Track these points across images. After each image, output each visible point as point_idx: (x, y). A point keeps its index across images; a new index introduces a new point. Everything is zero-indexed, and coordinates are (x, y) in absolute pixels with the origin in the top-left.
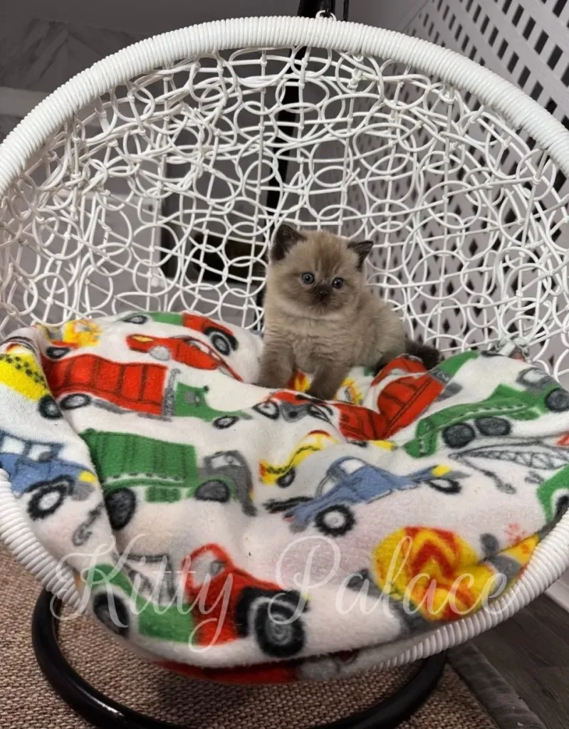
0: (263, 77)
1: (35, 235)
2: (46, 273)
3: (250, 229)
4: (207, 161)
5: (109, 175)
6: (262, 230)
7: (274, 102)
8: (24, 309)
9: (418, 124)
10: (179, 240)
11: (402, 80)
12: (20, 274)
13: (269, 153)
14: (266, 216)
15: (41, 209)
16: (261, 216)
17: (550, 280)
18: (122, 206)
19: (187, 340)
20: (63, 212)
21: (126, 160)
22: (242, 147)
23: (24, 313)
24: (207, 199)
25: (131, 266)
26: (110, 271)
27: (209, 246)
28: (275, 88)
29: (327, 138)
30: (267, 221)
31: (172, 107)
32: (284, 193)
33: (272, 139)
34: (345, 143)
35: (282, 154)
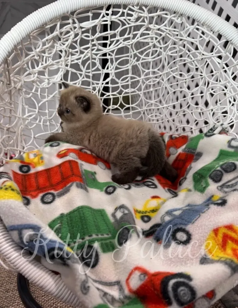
0: (91, 21)
4: (67, 65)
5: (24, 81)
6: (94, 92)
7: (96, 33)
9: (164, 34)
11: (156, 15)
13: (94, 56)
14: (95, 85)
16: (93, 86)
17: (232, 98)
18: (31, 94)
21: (31, 72)
22: (82, 56)
24: (69, 82)
25: (40, 121)
26: (31, 126)
28: (96, 26)
29: (121, 46)
30: (96, 88)
31: (49, 43)
32: (103, 73)
33: (95, 50)
34: (129, 47)
35: (100, 56)
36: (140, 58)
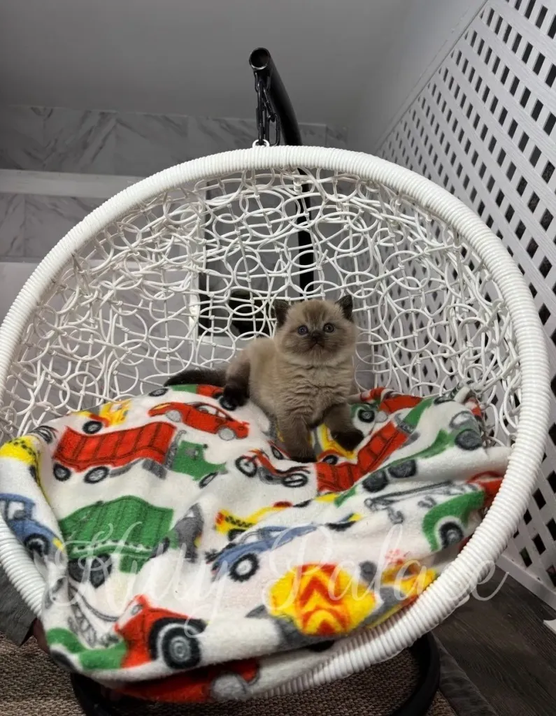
0: (225, 196)
1: (62, 346)
3: (249, 310)
5: (118, 290)
6: (259, 309)
7: (242, 212)
8: (60, 403)
9: (360, 210)
12: (52, 378)
13: (250, 250)
14: (260, 298)
16: (256, 298)
18: (135, 310)
20: (84, 325)
21: (129, 277)
22: (226, 249)
23: (60, 406)
24: (207, 292)
25: (152, 355)
26: (135, 362)
27: (217, 328)
28: (238, 201)
29: (293, 231)
30: (263, 301)
32: (270, 278)
33: (249, 239)
34: (310, 231)
35: (261, 249)
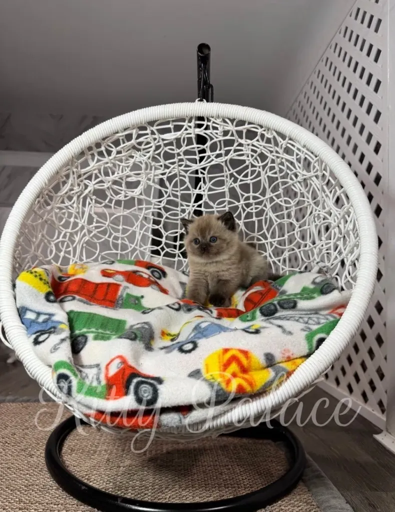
0: (173, 133)
1: (54, 218)
2: (61, 239)
3: (176, 215)
4: (149, 179)
5: (94, 188)
6: (183, 215)
7: (181, 146)
8: (48, 257)
9: (259, 151)
10: (137, 222)
11: (245, 129)
12: (46, 239)
13: (183, 173)
14: (185, 207)
15: (58, 205)
16: (182, 207)
17: (337, 228)
18: (104, 204)
19: (135, 272)
20: (70, 207)
21: (104, 180)
22: (167, 171)
23: (47, 259)
24: (151, 199)
25: (109, 237)
26: (98, 240)
27: (154, 225)
28: (180, 138)
29: (213, 163)
30: (186, 210)
31: (127, 152)
32: (194, 194)
33: (183, 166)
34: (223, 164)
35: (190, 173)
36: (238, 179)
